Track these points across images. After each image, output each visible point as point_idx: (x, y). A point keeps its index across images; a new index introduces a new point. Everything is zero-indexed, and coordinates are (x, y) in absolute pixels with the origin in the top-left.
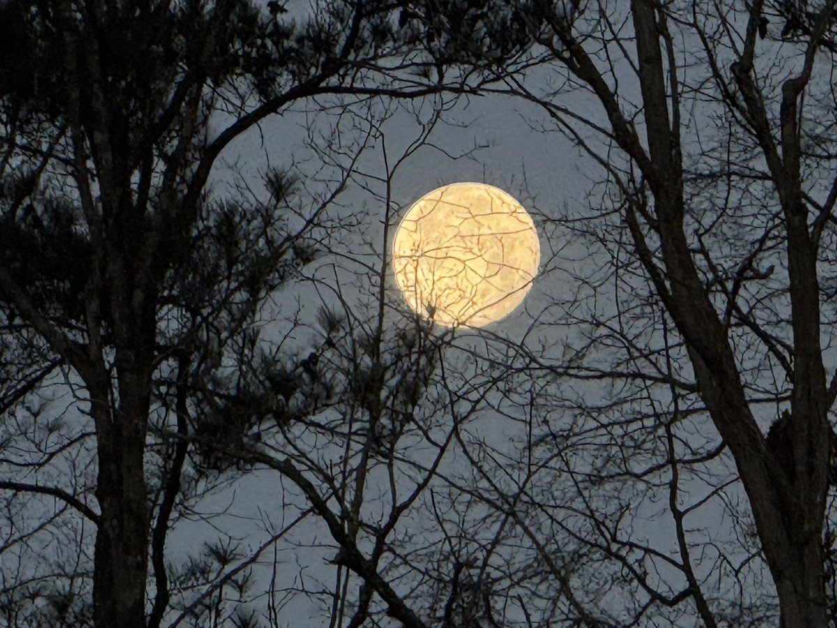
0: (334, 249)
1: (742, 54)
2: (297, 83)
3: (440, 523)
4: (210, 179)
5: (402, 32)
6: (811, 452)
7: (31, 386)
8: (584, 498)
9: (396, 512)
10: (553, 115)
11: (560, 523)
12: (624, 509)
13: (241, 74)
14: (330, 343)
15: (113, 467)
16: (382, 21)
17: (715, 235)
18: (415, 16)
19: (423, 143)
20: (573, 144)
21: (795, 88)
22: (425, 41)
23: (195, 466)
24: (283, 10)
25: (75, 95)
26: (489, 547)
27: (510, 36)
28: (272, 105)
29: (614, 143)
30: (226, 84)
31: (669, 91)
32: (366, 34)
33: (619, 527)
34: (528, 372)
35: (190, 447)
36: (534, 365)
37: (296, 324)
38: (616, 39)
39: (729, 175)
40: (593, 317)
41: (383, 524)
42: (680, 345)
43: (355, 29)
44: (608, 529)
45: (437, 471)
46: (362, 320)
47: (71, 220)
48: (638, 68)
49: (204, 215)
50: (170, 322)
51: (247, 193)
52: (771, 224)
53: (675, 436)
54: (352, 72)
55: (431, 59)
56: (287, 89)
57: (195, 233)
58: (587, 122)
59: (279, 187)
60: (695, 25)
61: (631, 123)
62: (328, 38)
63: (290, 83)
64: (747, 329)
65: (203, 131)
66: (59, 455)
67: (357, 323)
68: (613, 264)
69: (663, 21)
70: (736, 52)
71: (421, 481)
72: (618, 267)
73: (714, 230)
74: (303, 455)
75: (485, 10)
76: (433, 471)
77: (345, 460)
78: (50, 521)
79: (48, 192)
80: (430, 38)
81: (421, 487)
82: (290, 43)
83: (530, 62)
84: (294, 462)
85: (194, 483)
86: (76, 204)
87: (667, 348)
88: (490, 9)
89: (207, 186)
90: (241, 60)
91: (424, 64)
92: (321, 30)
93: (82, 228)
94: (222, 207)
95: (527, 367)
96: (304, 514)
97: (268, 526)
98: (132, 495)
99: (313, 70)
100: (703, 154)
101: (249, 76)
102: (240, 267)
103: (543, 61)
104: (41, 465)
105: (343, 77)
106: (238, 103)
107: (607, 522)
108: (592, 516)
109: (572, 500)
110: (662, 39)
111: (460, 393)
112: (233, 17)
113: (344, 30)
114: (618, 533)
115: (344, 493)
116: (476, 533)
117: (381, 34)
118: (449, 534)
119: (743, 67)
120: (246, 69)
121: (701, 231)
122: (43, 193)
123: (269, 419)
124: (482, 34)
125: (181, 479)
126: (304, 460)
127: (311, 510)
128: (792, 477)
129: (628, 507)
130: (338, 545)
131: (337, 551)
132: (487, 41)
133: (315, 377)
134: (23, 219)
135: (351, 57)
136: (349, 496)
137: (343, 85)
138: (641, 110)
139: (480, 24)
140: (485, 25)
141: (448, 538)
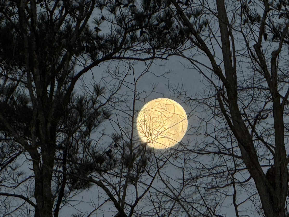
0: (116, 108)
1: (257, 42)
2: (104, 56)
3: (153, 203)
4: (74, 88)
5: (141, 38)
6: (281, 179)
7: (12, 159)
8: (203, 200)
9: (138, 200)
10: (192, 63)
11: (195, 209)
12: (217, 204)
13: (86, 53)
14: (116, 146)
15: (40, 185)
16: (134, 34)
17: (249, 109)
18: (145, 32)
19: (147, 71)
20: (199, 73)
21: (276, 54)
22: (149, 41)
23: (69, 187)
24: (100, 30)
25: (27, 56)
26: (169, 211)
27: (178, 39)
28: (96, 63)
29: (214, 73)
30: (80, 56)
31: (232, 55)
32: (129, 39)
33: (216, 210)
34: (183, 152)
35: (67, 181)
36: (185, 149)
37: (103, 134)
38: (214, 37)
39: (254, 88)
40: (206, 133)
41: (133, 204)
42: (237, 146)
43: (125, 37)
44: (211, 211)
45: (151, 186)
46: (126, 132)
47: (27, 102)
48: (221, 46)
49: (72, 101)
50: (60, 137)
51: (86, 88)
52: (267, 100)
53: (235, 178)
54: (123, 52)
55: (151, 47)
56: (101, 57)
57: (69, 107)
58: (203, 65)
59: (98, 91)
60: (241, 32)
61: (219, 66)
62: (115, 40)
63: (102, 55)
64: (260, 141)
65: (72, 72)
66: (22, 184)
67: (124, 133)
68: (212, 113)
69: (230, 30)
70: (255, 41)
71: (146, 189)
72: (214, 115)
73: (249, 107)
74: (106, 179)
75: (170, 30)
76: (150, 186)
77: (120, 182)
78: (19, 208)
79: (19, 92)
80: (151, 40)
81: (146, 191)
82: (102, 42)
83: (185, 48)
84: (102, 182)
85: (68, 193)
86: (28, 97)
87: (232, 148)
88: (171, 30)
89: (74, 91)
90: (86, 48)
91: (148, 49)
92: (113, 37)
93: (30, 104)
94: (78, 97)
95: (183, 150)
96: (106, 201)
97: (94, 205)
98: (46, 194)
99: (110, 51)
100: (245, 81)
101: (88, 53)
102: (85, 119)
103: (189, 48)
104: (16, 187)
105: (121, 53)
106: (84, 62)
107: (211, 208)
108: (206, 206)
109: (199, 200)
110: (230, 37)
111: (160, 159)
112: (83, 33)
113: (121, 37)
114: (215, 212)
115: (119, 193)
116: (165, 206)
117: (134, 39)
118: (156, 207)
119: (258, 47)
120: (87, 51)
121: (244, 107)
122: (17, 93)
123: (94, 171)
124: (168, 38)
125: (64, 192)
126: (106, 181)
127: (109, 199)
128: (275, 188)
129: (219, 203)
130: (117, 211)
131: (117, 213)
132: (170, 41)
133: (111, 157)
134: (10, 103)
135: (123, 46)
136: (121, 194)
137: (121, 56)
138: (222, 62)
139: (168, 35)
140: (169, 35)
141: (155, 208)
